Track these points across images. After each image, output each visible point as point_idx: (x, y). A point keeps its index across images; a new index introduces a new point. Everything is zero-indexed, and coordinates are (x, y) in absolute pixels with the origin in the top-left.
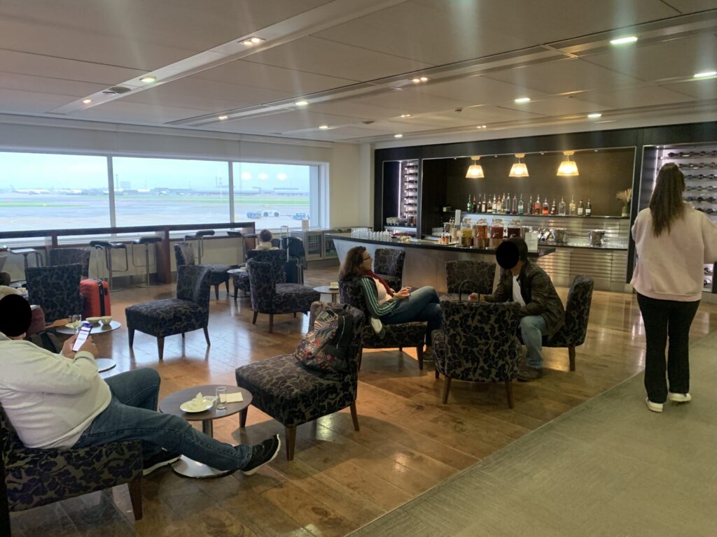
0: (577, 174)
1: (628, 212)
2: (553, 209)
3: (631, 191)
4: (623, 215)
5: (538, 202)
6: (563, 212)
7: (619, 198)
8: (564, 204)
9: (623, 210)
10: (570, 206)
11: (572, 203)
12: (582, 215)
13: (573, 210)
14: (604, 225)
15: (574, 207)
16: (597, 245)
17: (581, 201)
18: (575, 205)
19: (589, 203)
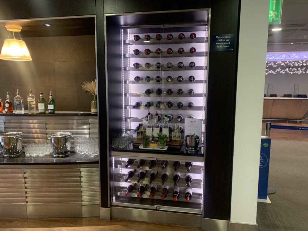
0: (30, 59)
2: (7, 105)
6: (21, 109)
7: (87, 89)
8: (20, 99)
9: (92, 104)
10: (28, 101)
11: (30, 97)
12: (45, 113)
13: (33, 106)
14: (75, 124)
15: (34, 103)
16: (62, 153)
17: (42, 94)
18: (34, 99)
19: (50, 97)
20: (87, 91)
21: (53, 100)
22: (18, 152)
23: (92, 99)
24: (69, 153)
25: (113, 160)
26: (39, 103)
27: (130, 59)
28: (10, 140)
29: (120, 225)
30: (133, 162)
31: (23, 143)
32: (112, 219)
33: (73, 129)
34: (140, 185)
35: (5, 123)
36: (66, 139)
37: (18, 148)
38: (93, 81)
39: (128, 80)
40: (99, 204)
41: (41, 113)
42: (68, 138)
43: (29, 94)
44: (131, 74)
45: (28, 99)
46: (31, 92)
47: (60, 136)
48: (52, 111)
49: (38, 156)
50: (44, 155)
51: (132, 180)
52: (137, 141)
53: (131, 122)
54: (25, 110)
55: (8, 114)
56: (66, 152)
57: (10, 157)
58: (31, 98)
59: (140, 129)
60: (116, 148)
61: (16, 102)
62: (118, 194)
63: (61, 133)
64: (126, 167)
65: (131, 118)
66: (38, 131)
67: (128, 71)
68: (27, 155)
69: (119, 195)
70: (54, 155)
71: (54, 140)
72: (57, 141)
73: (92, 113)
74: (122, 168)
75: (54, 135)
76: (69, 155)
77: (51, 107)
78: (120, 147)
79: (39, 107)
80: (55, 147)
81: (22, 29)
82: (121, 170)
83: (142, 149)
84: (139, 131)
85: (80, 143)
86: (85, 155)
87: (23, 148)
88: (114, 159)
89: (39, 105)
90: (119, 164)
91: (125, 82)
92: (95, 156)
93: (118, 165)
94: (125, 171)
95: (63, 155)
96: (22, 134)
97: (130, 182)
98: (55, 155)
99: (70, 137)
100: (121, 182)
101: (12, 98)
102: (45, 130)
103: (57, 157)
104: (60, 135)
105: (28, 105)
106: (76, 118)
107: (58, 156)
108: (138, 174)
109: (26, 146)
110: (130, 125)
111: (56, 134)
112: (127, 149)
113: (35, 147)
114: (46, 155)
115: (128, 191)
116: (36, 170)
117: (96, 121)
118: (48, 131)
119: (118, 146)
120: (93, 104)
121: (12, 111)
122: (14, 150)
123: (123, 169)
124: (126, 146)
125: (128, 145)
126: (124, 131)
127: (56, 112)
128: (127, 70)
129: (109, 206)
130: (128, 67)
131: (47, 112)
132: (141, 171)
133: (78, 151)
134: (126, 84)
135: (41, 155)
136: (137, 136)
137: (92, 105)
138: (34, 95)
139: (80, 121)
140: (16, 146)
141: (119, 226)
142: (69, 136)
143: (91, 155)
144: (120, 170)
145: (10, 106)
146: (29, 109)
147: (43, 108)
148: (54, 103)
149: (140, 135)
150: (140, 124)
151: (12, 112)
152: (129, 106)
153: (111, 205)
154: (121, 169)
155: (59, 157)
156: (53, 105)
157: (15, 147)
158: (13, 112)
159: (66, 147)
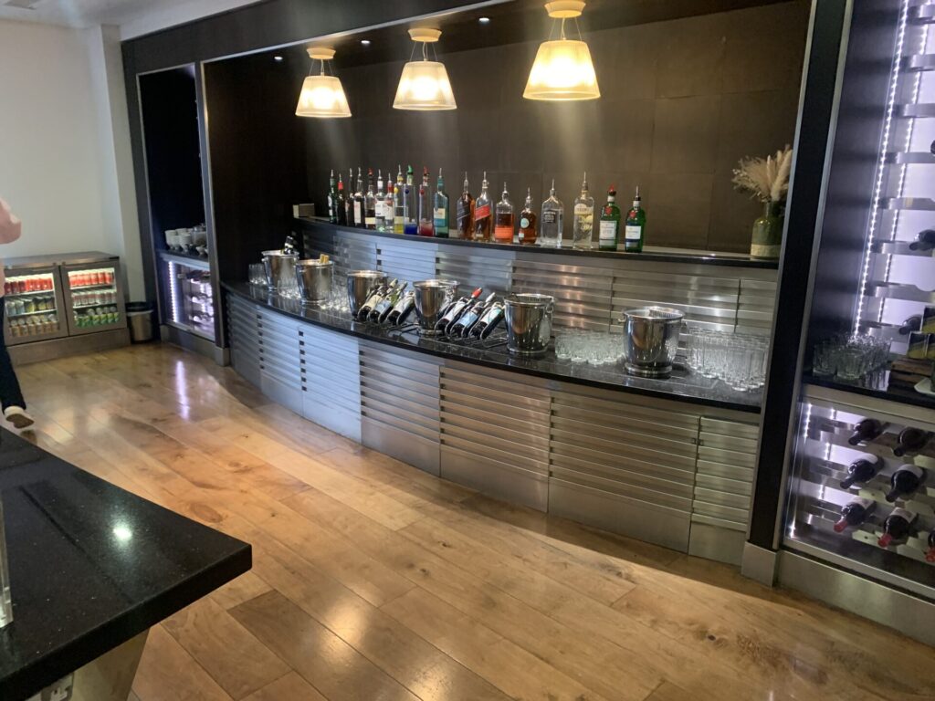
0: (596, 94)
1: (773, 239)
2: (524, 223)
3: (787, 160)
4: (757, 250)
5: (484, 197)
6: (555, 236)
7: (746, 184)
8: (556, 206)
9: (754, 229)
10: (576, 212)
11: (582, 202)
12: (614, 249)
13: (586, 227)
14: (692, 288)
15: (590, 218)
16: (651, 366)
17: (613, 194)
18: (591, 209)
19: (636, 203)
20: (744, 190)
21: (641, 213)
22: (538, 346)
23: (760, 215)
24: (670, 368)
25: (809, 413)
26: (605, 219)
27: (925, 73)
28: (526, 312)
29: (804, 610)
30: (879, 433)
31: (554, 324)
32: (779, 587)
33: (685, 301)
34: (893, 513)
35: (515, 268)
36: (667, 328)
37: (541, 337)
38: (769, 157)
39: (902, 149)
40: (744, 532)
41: (603, 248)
42: (672, 325)
43: (580, 194)
44: (915, 130)
45: (577, 207)
46: (587, 188)
47: (650, 318)
48: (635, 245)
49: (587, 362)
50: (601, 363)
51: (865, 487)
52: (907, 365)
53: (887, 300)
54: (564, 237)
55: (524, 245)
56: (663, 364)
57: (521, 353)
58: (584, 206)
59: (927, 326)
60: (823, 376)
61: (547, 215)
62: (807, 520)
63: (656, 308)
64: (853, 442)
65: (891, 287)
66: (579, 295)
67: (909, 117)
68: (562, 356)
69: (809, 522)
70: (630, 369)
71: (634, 327)
72: (640, 329)
73: (752, 260)
74: (831, 443)
75: (635, 314)
76: (669, 373)
77: (633, 232)
78: (839, 375)
79: (602, 230)
80: (635, 346)
81: (585, 8)
82: (827, 451)
83: (924, 395)
84: (920, 333)
85: (706, 345)
86: (716, 382)
87: (552, 337)
88: (812, 409)
89: (603, 224)
90: (824, 430)
91: (891, 158)
92: (749, 389)
93: (822, 433)
94: (843, 456)
95: (654, 372)
96: (553, 301)
97: (855, 492)
98: (632, 366)
99: (680, 324)
100: (822, 486)
101: (537, 204)
102: (609, 297)
103: (636, 373)
104: (650, 315)
105: (575, 225)
106: (699, 269)
107: (638, 371)
108: (890, 476)
109: (559, 334)
110: (880, 309)
111: (640, 311)
112: (864, 385)
113: (580, 339)
114: (605, 365)
115: (847, 519)
116: (577, 398)
117: (771, 283)
118: (617, 300)
119: (833, 372)
120: (760, 229)
121: (533, 238)
122: (531, 338)
123: (834, 446)
124: (862, 378)
125: (870, 373)
126: (857, 325)
127: (645, 249)
128: (906, 114)
129: (775, 546)
130: (910, 102)
131: (620, 247)
132: (903, 467)
133: (696, 368)
134: (891, 165)
135: (594, 362)
136: (909, 350)
137: (754, 234)
138: (591, 198)
139: (712, 281)
140: (538, 329)
141: (802, 613)
142: (676, 321)
143: (735, 385)
144: (824, 448)
145: (531, 226)
146: (575, 236)
147: (612, 235)
148: (645, 221)
149: (922, 346)
150: (927, 310)
151: (534, 241)
152: (888, 242)
153: (782, 547)
154: (828, 445)
155: (640, 375)
156: (638, 229)
157: (535, 332)
158: (537, 242)
159: (664, 352)
